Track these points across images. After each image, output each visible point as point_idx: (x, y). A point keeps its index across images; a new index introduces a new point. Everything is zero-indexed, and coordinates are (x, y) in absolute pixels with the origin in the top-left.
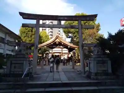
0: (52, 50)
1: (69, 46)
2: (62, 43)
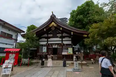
1: (72, 33)
2: (61, 28)
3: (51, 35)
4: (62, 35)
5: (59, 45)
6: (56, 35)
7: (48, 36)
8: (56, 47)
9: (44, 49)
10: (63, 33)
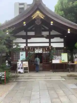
0: (27, 43)
1: (69, 30)
2: (52, 22)
3: (33, 33)
4: (50, 33)
5: (45, 49)
6: (41, 33)
7: (27, 34)
8: (40, 51)
9: (22, 55)
10: (51, 31)
